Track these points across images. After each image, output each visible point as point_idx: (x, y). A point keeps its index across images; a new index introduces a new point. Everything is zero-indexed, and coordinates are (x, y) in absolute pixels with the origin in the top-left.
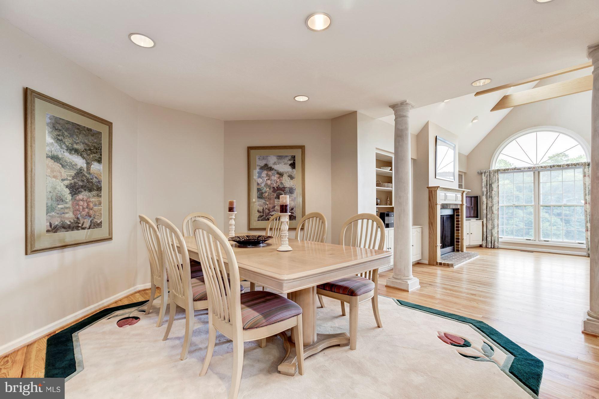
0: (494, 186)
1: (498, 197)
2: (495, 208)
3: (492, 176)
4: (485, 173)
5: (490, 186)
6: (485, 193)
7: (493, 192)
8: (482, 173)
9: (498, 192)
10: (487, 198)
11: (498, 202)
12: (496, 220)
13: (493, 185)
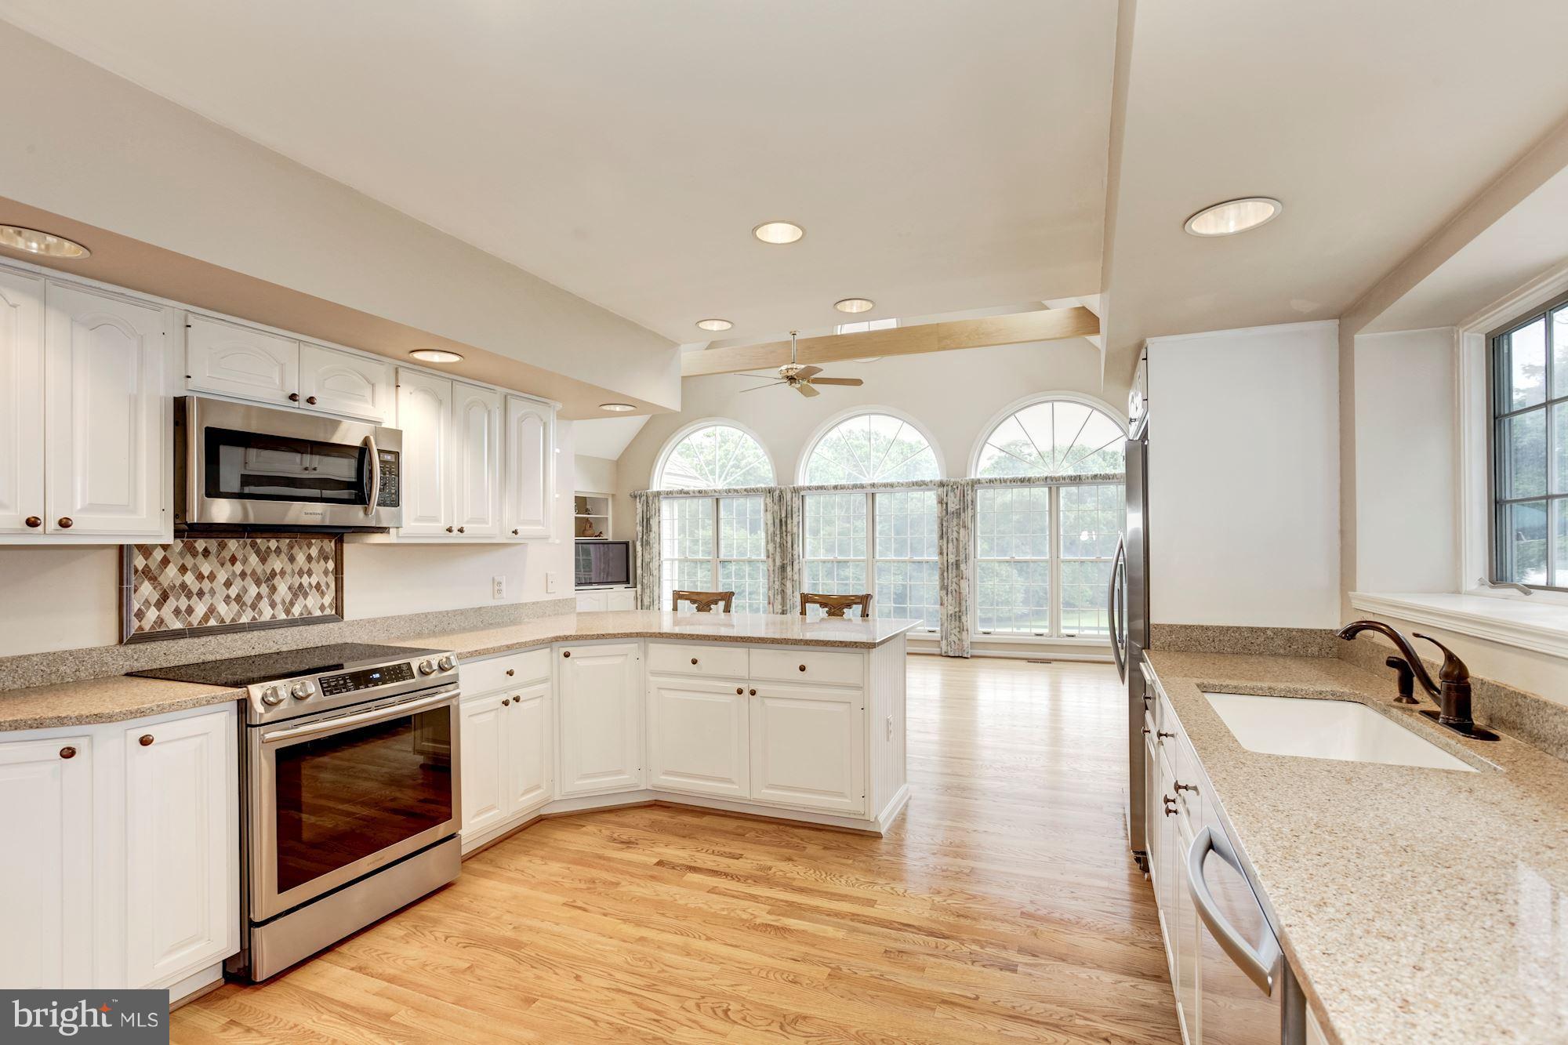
0: (654, 522)
1: (659, 544)
2: (654, 565)
3: (650, 502)
4: (640, 496)
5: (646, 523)
6: (640, 536)
7: (652, 535)
8: (636, 497)
9: (659, 534)
10: (642, 545)
11: (659, 554)
12: (656, 588)
13: (651, 520)
